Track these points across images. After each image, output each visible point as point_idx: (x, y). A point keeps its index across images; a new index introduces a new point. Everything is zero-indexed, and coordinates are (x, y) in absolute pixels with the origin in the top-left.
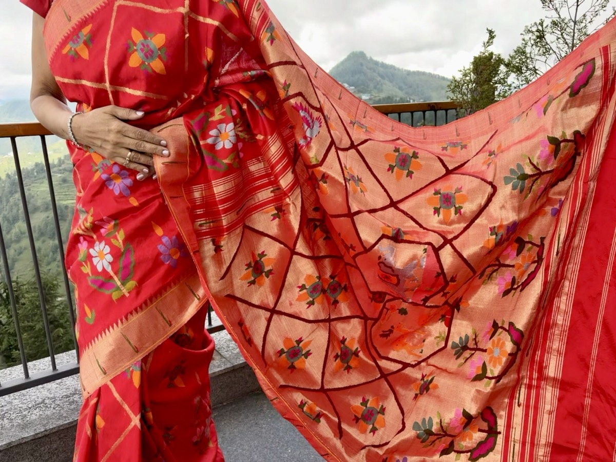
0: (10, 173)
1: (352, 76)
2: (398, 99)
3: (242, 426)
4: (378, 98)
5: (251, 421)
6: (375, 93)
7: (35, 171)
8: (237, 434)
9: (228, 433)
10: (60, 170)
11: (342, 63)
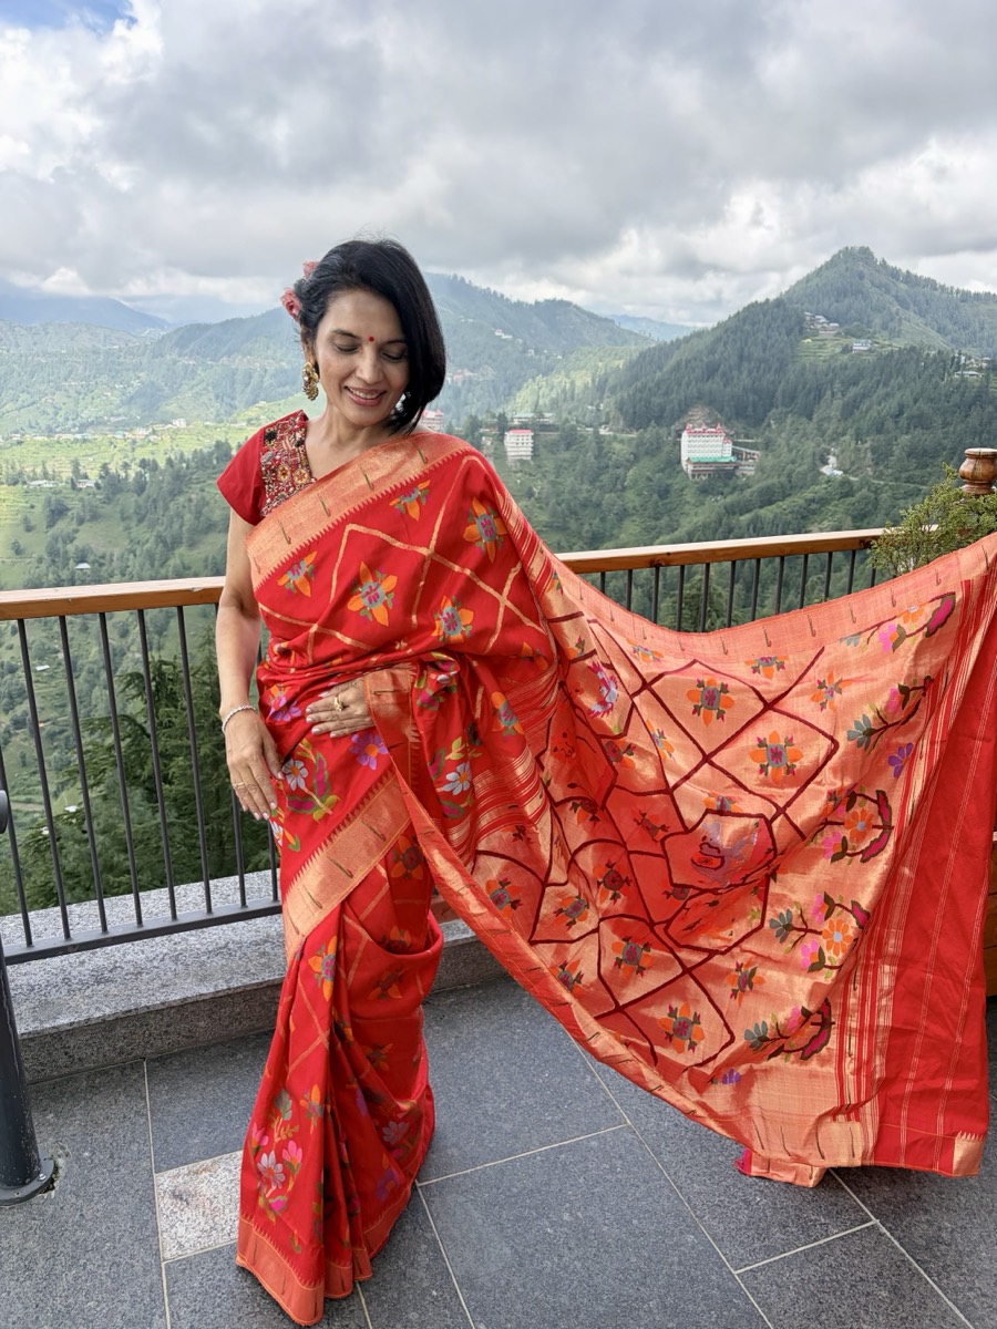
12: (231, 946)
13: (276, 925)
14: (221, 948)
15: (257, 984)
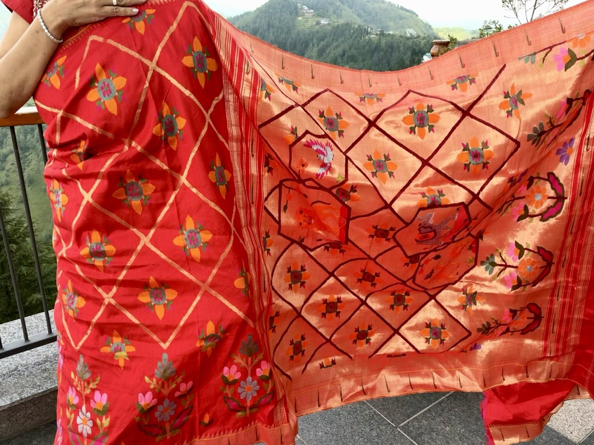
2: (356, 26)
4: (337, 23)
6: (334, 18)
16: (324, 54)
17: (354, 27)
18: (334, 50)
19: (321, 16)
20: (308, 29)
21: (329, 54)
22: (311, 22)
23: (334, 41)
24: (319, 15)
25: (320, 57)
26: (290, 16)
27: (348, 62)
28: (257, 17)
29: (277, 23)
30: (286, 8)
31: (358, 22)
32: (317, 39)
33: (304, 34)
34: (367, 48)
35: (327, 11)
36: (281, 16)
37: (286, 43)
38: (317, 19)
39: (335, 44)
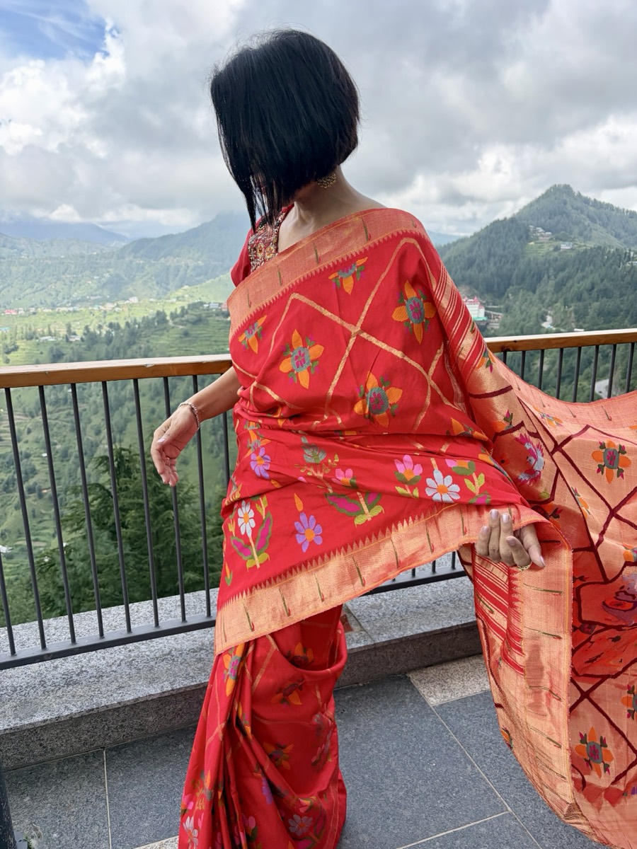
0: (130, 321)
1: (550, 218)
2: (612, 250)
3: (380, 718)
4: (585, 248)
5: (390, 713)
6: (580, 241)
7: (156, 320)
8: (373, 728)
9: (363, 724)
10: (182, 321)
11: (538, 200)
12: (174, 653)
13: (209, 636)
14: (165, 655)
15: (195, 686)
16: (564, 289)
17: (609, 251)
18: (579, 283)
19: (561, 240)
20: (543, 256)
21: (571, 288)
22: (548, 248)
23: (579, 271)
24: (558, 239)
25: (557, 292)
26: (518, 242)
27: (598, 298)
28: (474, 244)
29: (500, 251)
30: (513, 232)
31: (615, 244)
32: (555, 270)
33: (537, 264)
34: (628, 278)
35: (571, 232)
36: (507, 242)
37: (512, 275)
38: (556, 244)
39: (580, 275)
